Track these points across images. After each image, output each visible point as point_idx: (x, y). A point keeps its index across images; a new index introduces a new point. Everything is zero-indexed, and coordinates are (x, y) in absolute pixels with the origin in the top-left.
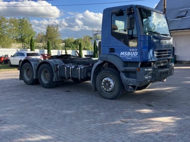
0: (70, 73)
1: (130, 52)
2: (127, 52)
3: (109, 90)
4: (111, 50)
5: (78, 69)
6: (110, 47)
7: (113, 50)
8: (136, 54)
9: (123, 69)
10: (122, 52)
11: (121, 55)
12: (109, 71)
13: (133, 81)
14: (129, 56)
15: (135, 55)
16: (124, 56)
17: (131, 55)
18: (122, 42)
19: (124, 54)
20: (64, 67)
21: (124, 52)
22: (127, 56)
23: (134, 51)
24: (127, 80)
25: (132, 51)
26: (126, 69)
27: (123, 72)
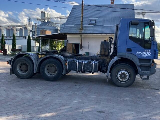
0: (83, 67)
1: (145, 52)
2: (142, 52)
3: (125, 80)
4: (129, 50)
5: (93, 64)
6: (127, 48)
7: (130, 50)
8: (150, 54)
9: (140, 64)
10: (138, 52)
11: (137, 54)
12: (126, 66)
13: (148, 73)
14: (144, 55)
15: (148, 54)
16: (140, 55)
17: (146, 54)
18: (139, 44)
19: (140, 53)
20: (75, 62)
21: (139, 52)
22: (142, 55)
23: (149, 52)
24: (143, 73)
25: (146, 52)
26: (142, 65)
27: (139, 66)
